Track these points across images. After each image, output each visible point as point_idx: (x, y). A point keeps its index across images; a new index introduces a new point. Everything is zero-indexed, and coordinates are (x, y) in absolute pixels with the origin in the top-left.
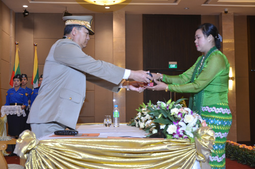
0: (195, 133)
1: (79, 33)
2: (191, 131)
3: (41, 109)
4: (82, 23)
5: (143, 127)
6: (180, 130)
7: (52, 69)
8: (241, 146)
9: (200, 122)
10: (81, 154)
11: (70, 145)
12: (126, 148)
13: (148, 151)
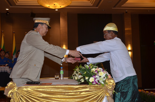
0: (105, 82)
1: (42, 27)
2: (102, 80)
3: (18, 70)
4: (44, 22)
5: (77, 79)
6: (96, 80)
7: (25, 48)
9: (108, 75)
10: (41, 94)
11: (35, 89)
12: (67, 90)
13: (78, 92)
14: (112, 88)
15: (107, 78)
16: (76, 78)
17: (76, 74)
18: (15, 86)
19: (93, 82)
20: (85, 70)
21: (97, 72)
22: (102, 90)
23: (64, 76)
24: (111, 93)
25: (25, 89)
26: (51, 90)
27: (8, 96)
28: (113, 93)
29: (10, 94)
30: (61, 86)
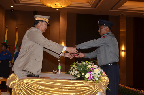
0: (99, 78)
1: (42, 24)
2: (97, 77)
3: (19, 63)
4: (44, 20)
6: (91, 76)
8: (126, 87)
9: (102, 73)
10: (40, 86)
11: (35, 82)
12: (63, 84)
13: (75, 86)
14: (105, 84)
15: (101, 75)
16: (73, 74)
17: (73, 70)
18: (16, 78)
19: (88, 78)
20: (81, 67)
21: (93, 69)
22: (97, 86)
23: (62, 71)
24: (104, 89)
25: (25, 81)
26: (50, 84)
27: (10, 86)
28: (106, 89)
29: (12, 85)
30: (59, 80)
